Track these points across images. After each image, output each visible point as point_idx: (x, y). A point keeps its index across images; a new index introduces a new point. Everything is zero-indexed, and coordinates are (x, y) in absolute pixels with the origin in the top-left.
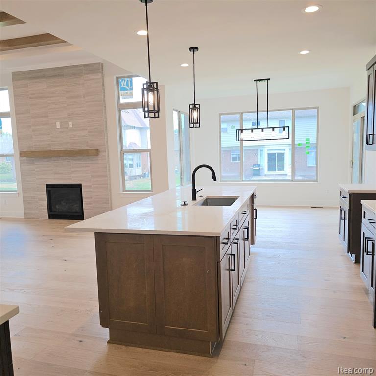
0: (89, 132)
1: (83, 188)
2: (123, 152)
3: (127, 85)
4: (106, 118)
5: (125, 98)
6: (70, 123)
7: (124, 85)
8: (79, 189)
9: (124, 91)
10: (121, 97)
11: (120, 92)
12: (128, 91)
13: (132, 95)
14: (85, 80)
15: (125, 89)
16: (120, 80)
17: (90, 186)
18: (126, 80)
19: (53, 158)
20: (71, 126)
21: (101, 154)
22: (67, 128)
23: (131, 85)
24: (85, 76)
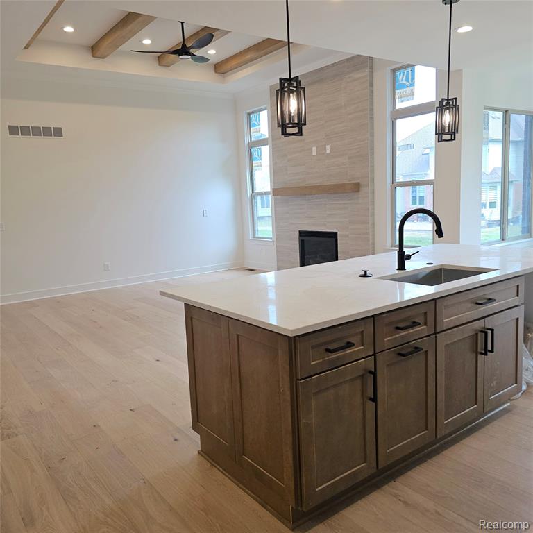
0: (349, 158)
1: (338, 238)
2: (394, 185)
3: (407, 80)
4: (372, 135)
5: (402, 101)
6: (328, 147)
7: (402, 80)
8: (335, 239)
9: (402, 90)
10: (397, 100)
11: (397, 92)
12: (408, 89)
13: (413, 94)
14: (348, 83)
15: (403, 86)
16: (397, 73)
17: (347, 236)
18: (406, 72)
19: (307, 196)
20: (328, 152)
21: (363, 190)
22: (324, 154)
23: (413, 78)
24: (347, 77)
